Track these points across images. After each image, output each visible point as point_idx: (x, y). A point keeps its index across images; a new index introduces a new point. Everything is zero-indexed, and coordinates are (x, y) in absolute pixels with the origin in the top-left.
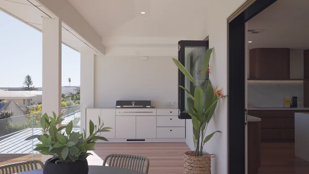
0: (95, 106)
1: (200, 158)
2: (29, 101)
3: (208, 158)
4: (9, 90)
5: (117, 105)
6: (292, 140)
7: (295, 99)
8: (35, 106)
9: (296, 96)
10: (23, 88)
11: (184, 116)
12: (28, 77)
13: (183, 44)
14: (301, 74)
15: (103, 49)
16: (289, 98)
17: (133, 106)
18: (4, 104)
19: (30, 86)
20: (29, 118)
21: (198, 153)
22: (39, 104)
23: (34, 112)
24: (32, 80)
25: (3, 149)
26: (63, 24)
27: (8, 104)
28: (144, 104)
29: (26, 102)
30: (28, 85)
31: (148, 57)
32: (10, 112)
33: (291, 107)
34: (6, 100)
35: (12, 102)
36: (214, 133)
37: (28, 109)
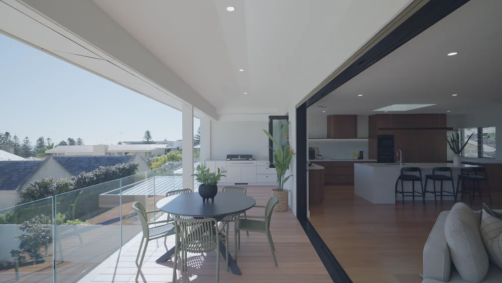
0: (211, 159)
1: (281, 192)
2: (150, 154)
3: (286, 192)
4: (132, 144)
5: (228, 158)
6: (352, 183)
7: (361, 153)
8: (155, 158)
9: (362, 150)
10: (143, 142)
11: (272, 166)
12: (148, 133)
13: (272, 118)
14: (367, 134)
15: (217, 117)
16: (357, 152)
17: (239, 158)
18: (131, 156)
19: (150, 140)
20: (151, 169)
21: (280, 189)
22: (159, 156)
23: (155, 163)
24: (151, 135)
25: (140, 192)
26: (194, 108)
27: (134, 157)
28: (247, 157)
29: (147, 154)
30: (148, 139)
31: (250, 122)
32: (136, 163)
33: (359, 159)
34: (131, 153)
35: (138, 154)
36: (289, 176)
37: (149, 161)
